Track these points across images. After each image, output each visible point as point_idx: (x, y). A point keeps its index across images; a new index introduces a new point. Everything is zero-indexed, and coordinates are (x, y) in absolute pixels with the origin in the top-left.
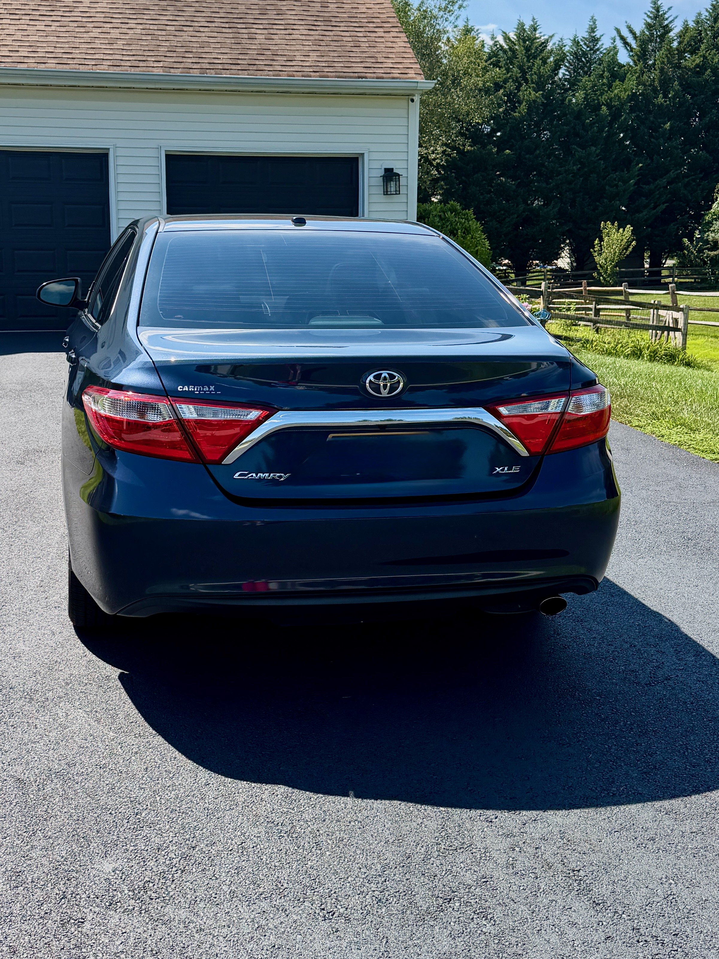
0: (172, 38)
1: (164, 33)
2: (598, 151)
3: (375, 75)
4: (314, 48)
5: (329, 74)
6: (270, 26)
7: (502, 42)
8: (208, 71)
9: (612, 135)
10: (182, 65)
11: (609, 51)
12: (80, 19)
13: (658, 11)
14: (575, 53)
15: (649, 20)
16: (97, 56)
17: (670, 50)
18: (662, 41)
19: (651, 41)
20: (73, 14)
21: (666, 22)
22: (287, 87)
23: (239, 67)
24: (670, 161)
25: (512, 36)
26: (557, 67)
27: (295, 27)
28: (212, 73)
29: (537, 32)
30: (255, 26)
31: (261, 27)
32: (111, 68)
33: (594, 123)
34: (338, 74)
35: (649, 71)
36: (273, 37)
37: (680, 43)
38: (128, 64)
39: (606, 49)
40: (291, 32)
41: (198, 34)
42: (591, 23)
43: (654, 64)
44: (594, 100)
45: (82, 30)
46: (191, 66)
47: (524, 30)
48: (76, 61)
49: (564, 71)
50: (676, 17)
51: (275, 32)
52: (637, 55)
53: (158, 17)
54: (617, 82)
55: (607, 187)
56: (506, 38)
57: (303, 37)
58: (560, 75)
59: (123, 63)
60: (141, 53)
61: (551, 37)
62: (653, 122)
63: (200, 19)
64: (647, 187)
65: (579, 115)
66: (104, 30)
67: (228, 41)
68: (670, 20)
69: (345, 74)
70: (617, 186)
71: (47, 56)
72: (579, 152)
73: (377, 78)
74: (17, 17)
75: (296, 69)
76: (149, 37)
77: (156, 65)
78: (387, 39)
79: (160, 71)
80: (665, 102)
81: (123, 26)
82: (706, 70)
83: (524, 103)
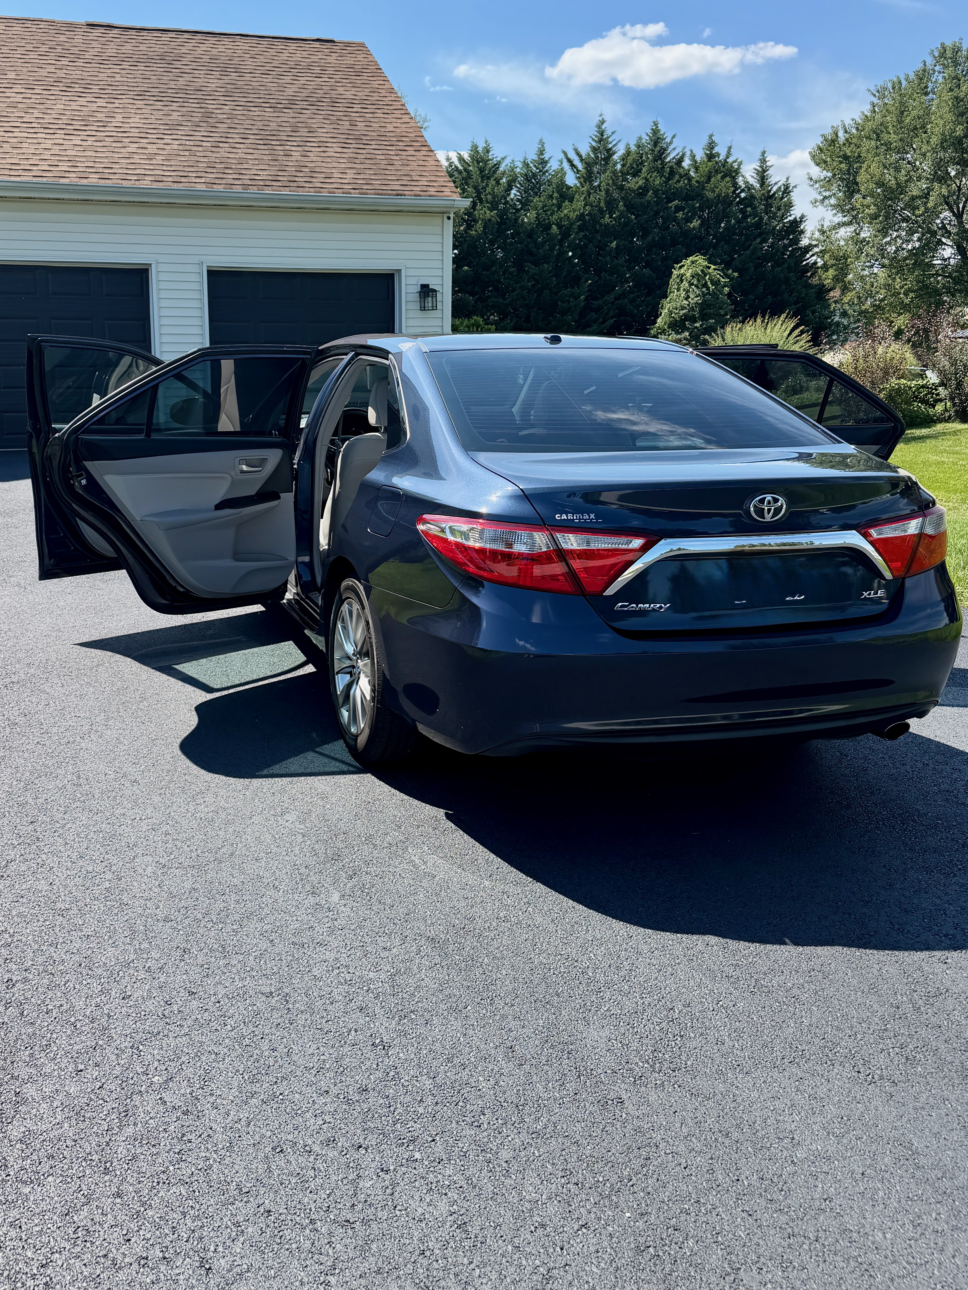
0: (209, 154)
1: (200, 149)
2: (550, 268)
3: (412, 193)
4: (350, 165)
5: (368, 191)
6: (304, 144)
7: (457, 163)
8: (250, 187)
9: (562, 253)
10: (224, 182)
11: (557, 173)
12: (115, 134)
13: (602, 135)
14: (526, 175)
15: (594, 144)
16: (138, 172)
17: (614, 172)
18: (607, 163)
19: (596, 164)
20: (107, 129)
21: (610, 146)
22: (327, 204)
23: (279, 184)
24: (616, 278)
25: (466, 156)
26: (509, 188)
27: (328, 145)
28: (254, 190)
29: (490, 154)
30: (289, 143)
31: (295, 144)
32: (153, 183)
33: (546, 242)
34: (377, 191)
35: (595, 192)
36: (308, 154)
37: (623, 166)
38: (170, 179)
39: (554, 171)
40: (325, 149)
41: (234, 150)
42: (540, 146)
43: (599, 186)
44: (544, 220)
45: (119, 145)
46: (233, 182)
47: (478, 152)
48: (117, 176)
49: (515, 192)
50: (620, 141)
51: (310, 149)
52: (583, 177)
53: (192, 133)
54: (567, 203)
55: (559, 303)
56: (461, 159)
57: (338, 155)
58: (512, 196)
59: (165, 179)
60: (181, 169)
61: (503, 159)
62: (600, 241)
63: (234, 136)
64: (596, 302)
65: (531, 234)
66: (141, 145)
67: (265, 157)
68: (614, 143)
69: (384, 192)
70: (569, 302)
71: (88, 170)
72: (533, 269)
74: (51, 131)
75: (336, 186)
76: (187, 153)
77: (198, 180)
79: (203, 187)
80: (611, 221)
81: (159, 141)
82: (648, 192)
83: (480, 222)
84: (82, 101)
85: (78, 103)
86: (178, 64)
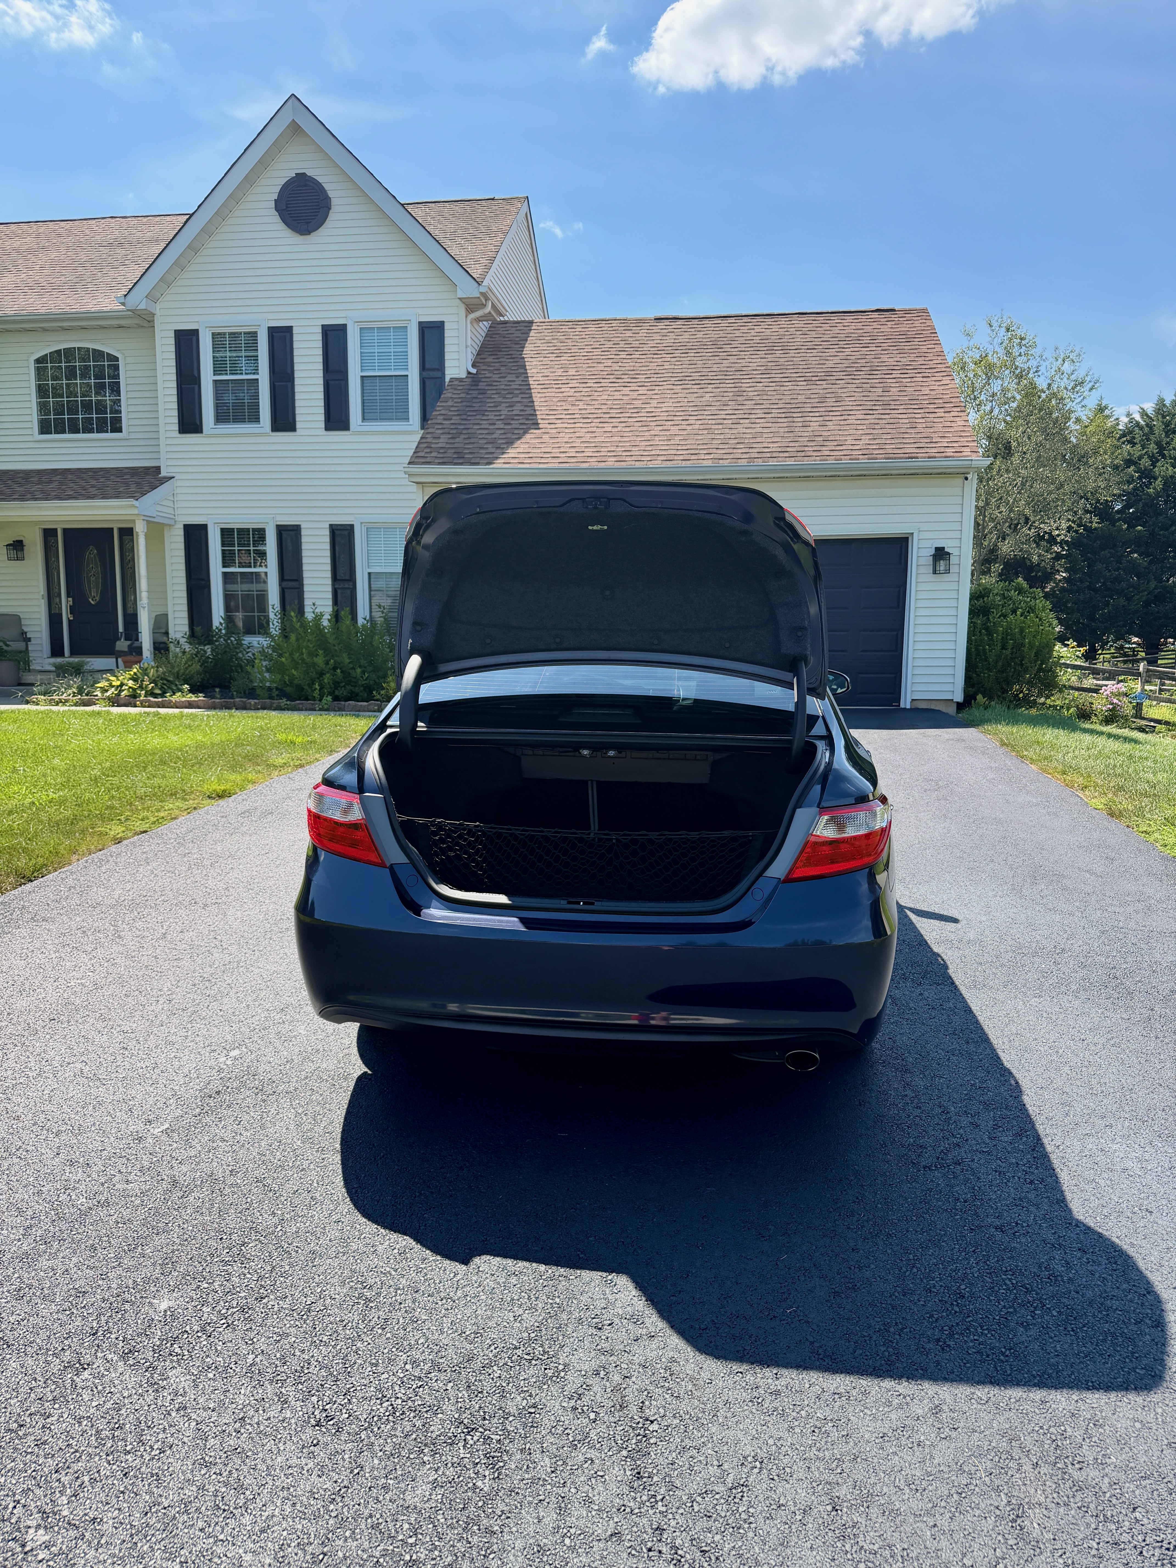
0: (727, 431)
1: (720, 427)
3: (927, 455)
4: (868, 431)
5: (878, 456)
6: (827, 413)
8: (756, 460)
10: (732, 456)
12: (644, 419)
16: (653, 453)
20: (639, 415)
22: (829, 471)
23: (787, 455)
25: (1151, 411)
27: (851, 413)
28: (759, 462)
30: (811, 414)
31: (817, 414)
32: (665, 462)
34: (887, 456)
36: (828, 423)
38: (681, 458)
40: (846, 417)
41: (753, 426)
45: (645, 429)
46: (740, 456)
47: (1164, 405)
48: (633, 458)
51: (830, 418)
53: (718, 412)
56: (1144, 413)
57: (859, 422)
59: (676, 458)
60: (695, 447)
63: (758, 411)
66: (665, 428)
67: (782, 430)
69: (895, 456)
71: (609, 455)
73: (929, 457)
74: (590, 421)
75: (845, 453)
76: (706, 432)
77: (707, 457)
78: (946, 419)
79: (708, 463)
81: (683, 423)
84: (626, 391)
85: (621, 393)
86: (727, 348)
